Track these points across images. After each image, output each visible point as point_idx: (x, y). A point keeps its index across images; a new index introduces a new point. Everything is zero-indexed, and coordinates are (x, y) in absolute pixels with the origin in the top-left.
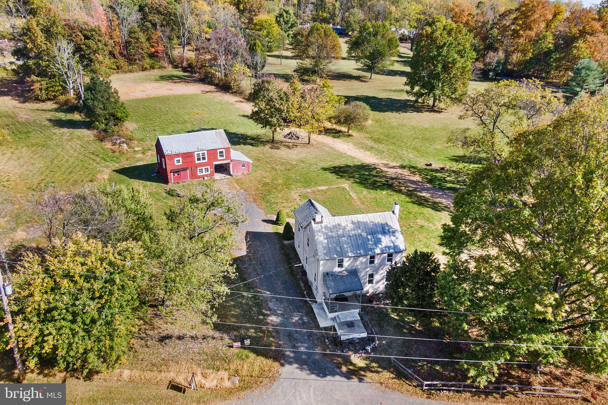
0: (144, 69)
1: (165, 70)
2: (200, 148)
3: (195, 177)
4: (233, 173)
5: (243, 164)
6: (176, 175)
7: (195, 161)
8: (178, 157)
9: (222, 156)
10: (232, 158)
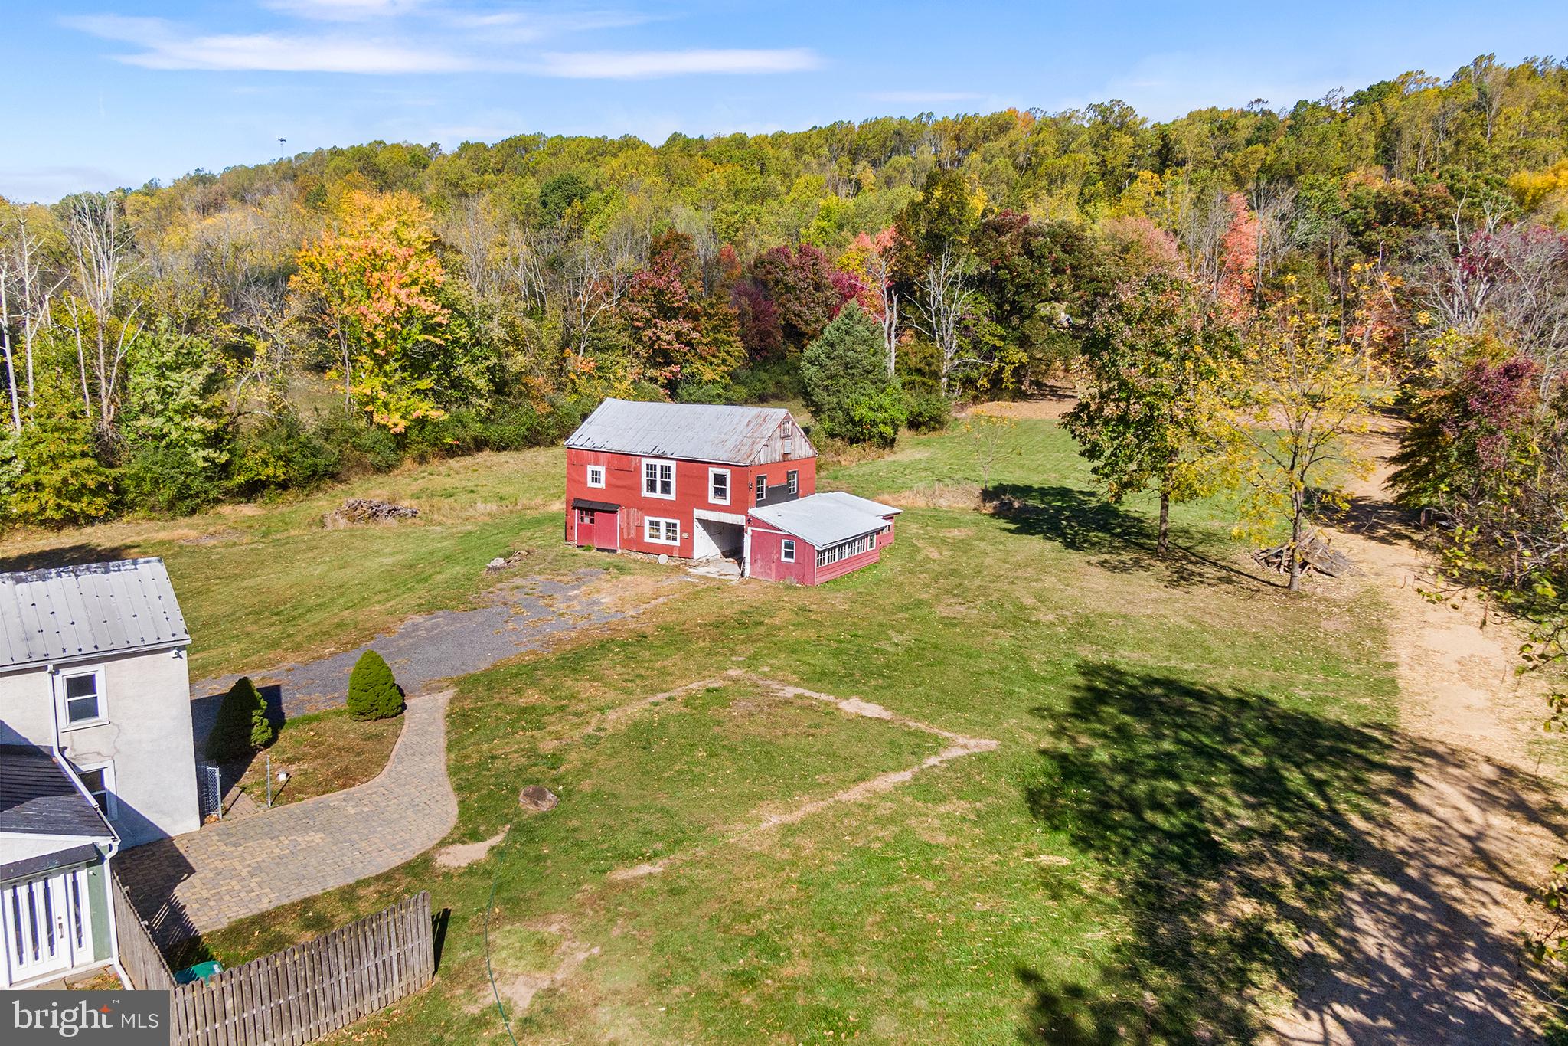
2: (660, 449)
3: (635, 543)
4: (752, 570)
5: (788, 546)
6: (587, 520)
7: (639, 490)
8: (597, 463)
9: (720, 492)
10: (755, 512)
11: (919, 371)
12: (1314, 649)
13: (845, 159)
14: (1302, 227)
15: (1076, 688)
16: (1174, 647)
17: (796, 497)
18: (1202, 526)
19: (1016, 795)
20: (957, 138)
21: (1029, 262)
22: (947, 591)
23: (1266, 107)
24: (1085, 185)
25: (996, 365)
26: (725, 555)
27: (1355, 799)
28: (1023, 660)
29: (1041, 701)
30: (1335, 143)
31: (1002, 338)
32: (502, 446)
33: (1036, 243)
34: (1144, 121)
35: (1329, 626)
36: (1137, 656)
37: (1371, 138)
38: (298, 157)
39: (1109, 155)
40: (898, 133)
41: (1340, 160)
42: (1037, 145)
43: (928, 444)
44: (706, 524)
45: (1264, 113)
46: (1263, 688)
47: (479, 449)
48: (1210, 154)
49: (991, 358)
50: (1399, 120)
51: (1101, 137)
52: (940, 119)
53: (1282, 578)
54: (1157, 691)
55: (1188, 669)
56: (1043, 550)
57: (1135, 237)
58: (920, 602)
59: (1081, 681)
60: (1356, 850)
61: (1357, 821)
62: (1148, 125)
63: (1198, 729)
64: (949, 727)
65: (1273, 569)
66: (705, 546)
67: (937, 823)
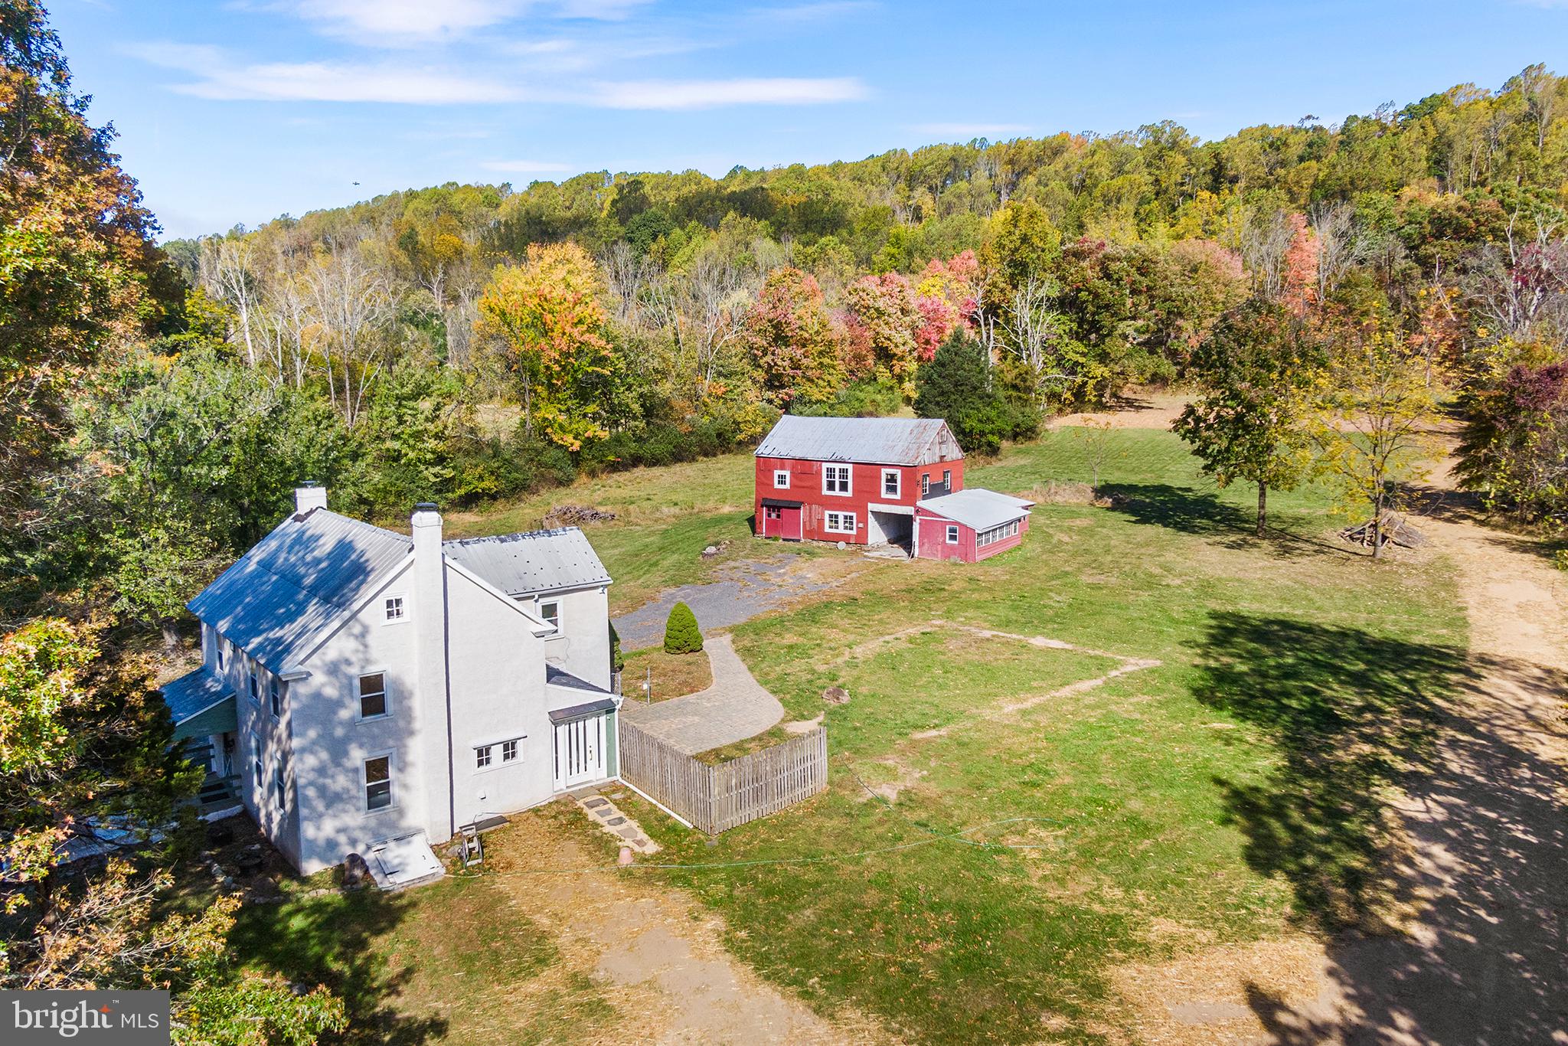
2: (838, 455)
3: (816, 533)
4: (921, 553)
5: (953, 530)
6: (774, 516)
7: (821, 489)
8: (782, 468)
9: (892, 489)
10: (921, 503)
11: (1015, 387)
12: (1398, 599)
13: (902, 185)
14: (1361, 244)
15: (1211, 627)
16: (1284, 600)
17: (949, 492)
18: (1290, 512)
19: (1185, 692)
20: (1011, 162)
21: (1108, 283)
22: (1086, 565)
23: (1316, 123)
24: (1140, 204)
25: (1079, 379)
26: (891, 542)
27: (1439, 690)
28: (1163, 610)
29: (1186, 637)
30: (1386, 157)
31: (1084, 355)
32: (654, 462)
33: (1114, 266)
34: (1196, 140)
35: (1410, 582)
36: (1255, 606)
37: (1423, 151)
38: (375, 200)
39: (1163, 175)
40: (953, 159)
41: (1393, 174)
42: (1091, 167)
43: (1027, 452)
44: (877, 515)
45: (1315, 129)
46: (1360, 625)
47: (635, 466)
48: (1262, 171)
49: (1074, 373)
50: (1451, 133)
51: (1155, 157)
52: (993, 143)
53: (1367, 549)
54: (1276, 627)
55: (1298, 613)
56: (1158, 534)
57: (1204, 259)
58: (1067, 573)
59: (1213, 622)
60: (1439, 717)
61: (1439, 702)
62: (1200, 145)
63: (1313, 651)
64: (1120, 652)
65: (1358, 544)
66: (877, 535)
67: (1131, 708)
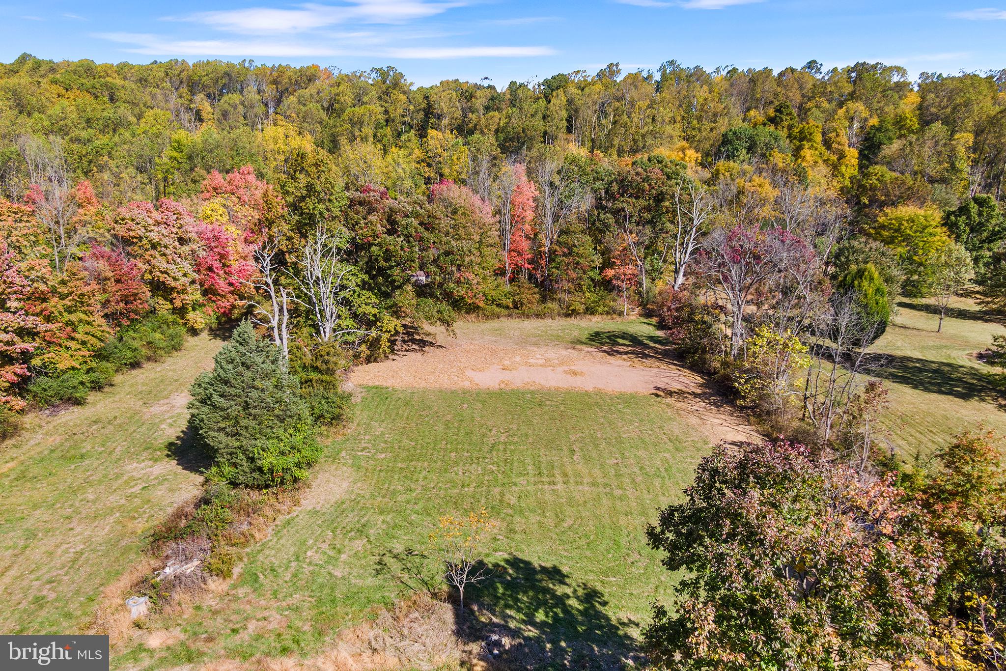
0: (570, 313)
1: (619, 319)
24: (376, 128)
25: (373, 333)
31: (376, 306)
39: (390, 107)
42: (337, 95)
51: (383, 93)
62: (415, 88)
